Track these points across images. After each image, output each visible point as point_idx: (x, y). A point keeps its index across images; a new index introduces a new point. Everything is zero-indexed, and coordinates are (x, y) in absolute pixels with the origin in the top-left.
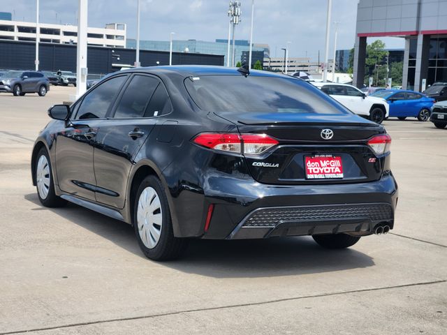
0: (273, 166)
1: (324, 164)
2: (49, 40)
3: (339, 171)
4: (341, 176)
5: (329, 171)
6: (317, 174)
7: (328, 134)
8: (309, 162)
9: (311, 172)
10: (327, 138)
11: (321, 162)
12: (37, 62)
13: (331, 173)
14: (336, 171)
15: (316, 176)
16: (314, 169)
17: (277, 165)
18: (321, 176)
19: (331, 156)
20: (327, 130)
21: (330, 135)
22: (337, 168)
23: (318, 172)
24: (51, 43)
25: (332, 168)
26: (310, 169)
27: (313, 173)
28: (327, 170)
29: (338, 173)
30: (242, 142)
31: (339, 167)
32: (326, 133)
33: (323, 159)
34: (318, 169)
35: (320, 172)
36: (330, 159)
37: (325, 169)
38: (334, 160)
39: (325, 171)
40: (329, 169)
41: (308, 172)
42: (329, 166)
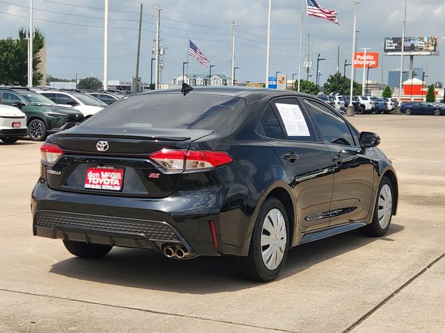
0: (57, 174)
1: (105, 175)
3: (118, 184)
4: (118, 188)
5: (108, 183)
6: (95, 184)
8: (91, 173)
9: (90, 182)
10: (103, 150)
11: (102, 173)
13: (110, 184)
14: (115, 183)
15: (93, 187)
16: (94, 179)
17: (60, 173)
18: (98, 187)
19: (113, 168)
20: (102, 142)
22: (117, 181)
23: (97, 182)
25: (112, 181)
26: (90, 179)
27: (92, 183)
28: (107, 181)
29: (116, 185)
31: (119, 180)
32: (101, 145)
33: (105, 171)
34: (97, 179)
35: (99, 184)
36: (111, 171)
37: (105, 180)
38: (115, 172)
39: (104, 183)
40: (109, 180)
41: (87, 182)
42: (109, 178)
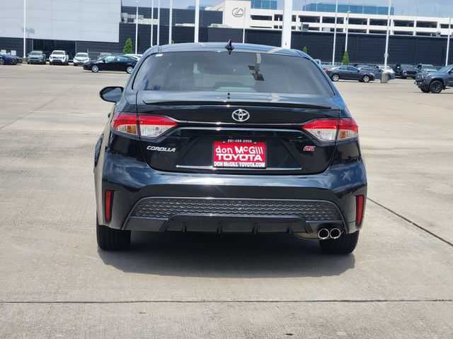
0: (168, 150)
1: (241, 150)
2: (429, 34)
3: (261, 160)
4: (263, 165)
5: (246, 159)
6: (229, 161)
7: (242, 115)
8: (219, 148)
9: (220, 159)
10: (241, 120)
11: (236, 148)
12: (386, 55)
13: (249, 161)
14: (255, 159)
15: (226, 164)
16: (225, 156)
17: (174, 150)
18: (233, 164)
19: (251, 141)
20: (241, 111)
21: (245, 117)
22: (258, 156)
23: (230, 159)
24: (431, 36)
25: (251, 156)
26: (220, 155)
27: (222, 160)
28: (244, 157)
29: (258, 161)
30: (138, 123)
31: (261, 155)
32: (239, 115)
33: (239, 145)
34: (230, 155)
35: (233, 160)
36: (249, 145)
37: (241, 156)
38: (254, 145)
39: (241, 159)
40: (246, 156)
41: (217, 159)
42: (248, 153)
